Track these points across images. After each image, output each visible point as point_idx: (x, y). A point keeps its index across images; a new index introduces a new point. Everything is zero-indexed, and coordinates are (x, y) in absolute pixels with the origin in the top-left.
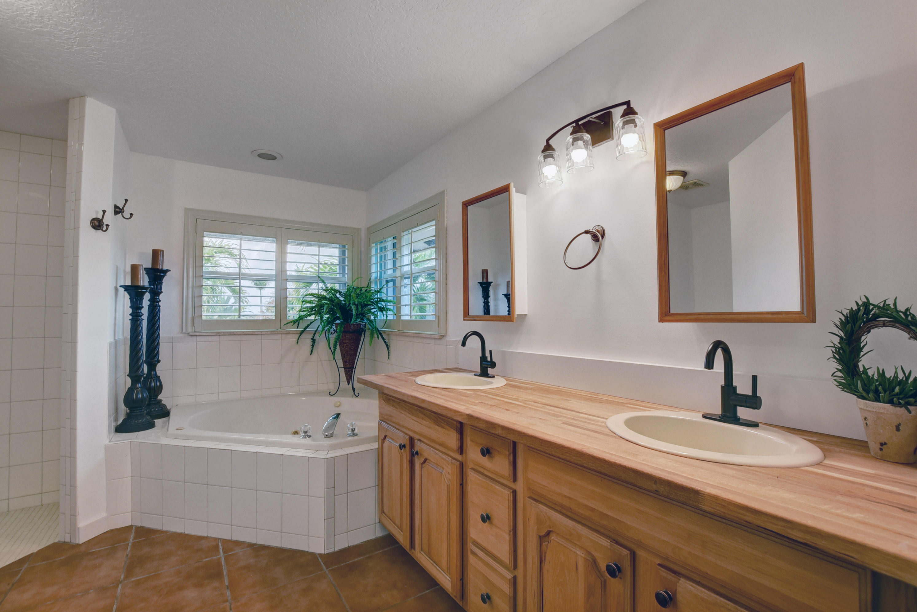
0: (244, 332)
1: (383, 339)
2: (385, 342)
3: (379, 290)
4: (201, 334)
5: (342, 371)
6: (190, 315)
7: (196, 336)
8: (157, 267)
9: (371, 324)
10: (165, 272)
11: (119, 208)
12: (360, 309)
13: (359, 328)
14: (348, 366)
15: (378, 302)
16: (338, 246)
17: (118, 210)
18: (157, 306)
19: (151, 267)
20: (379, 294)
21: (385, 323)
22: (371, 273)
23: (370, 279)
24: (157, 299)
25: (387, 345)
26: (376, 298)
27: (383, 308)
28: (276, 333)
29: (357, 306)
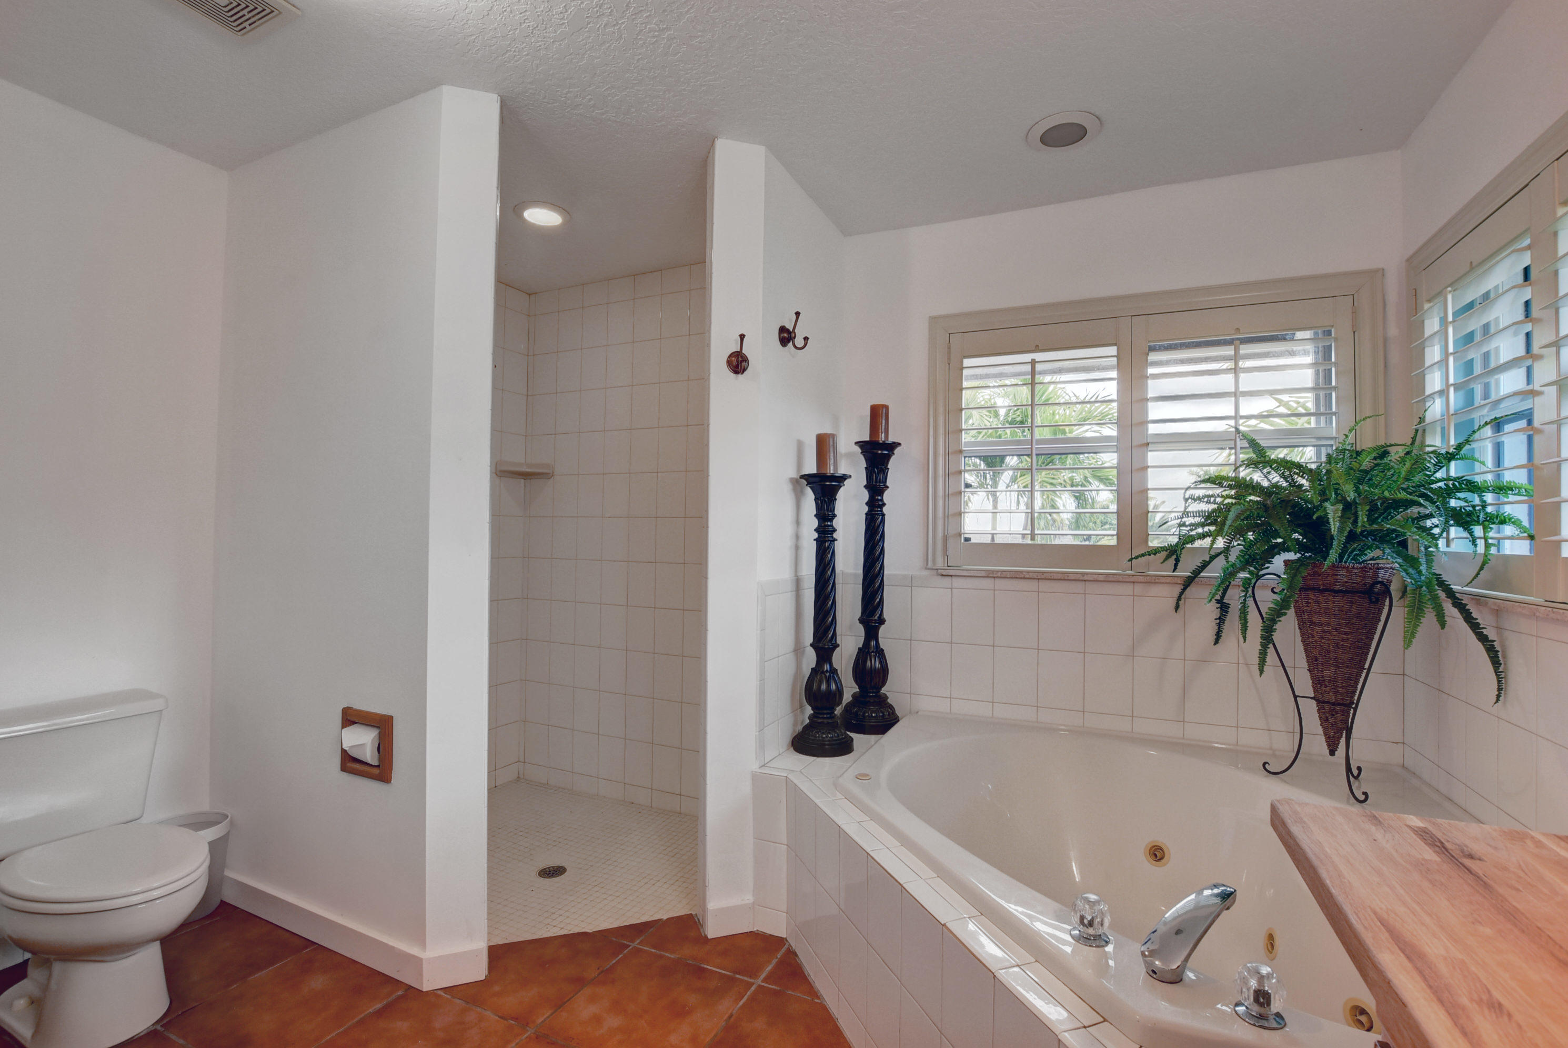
0: (1043, 573)
1: (1474, 626)
2: (1483, 638)
3: (1451, 450)
4: (958, 573)
5: (1310, 709)
6: (940, 535)
7: (951, 576)
8: (877, 440)
9: (1411, 570)
10: (892, 447)
11: (788, 331)
12: (1363, 518)
13: (1369, 581)
14: (1331, 697)
15: (1449, 492)
16: (1307, 334)
17: (785, 335)
18: (878, 514)
19: (868, 439)
20: (1453, 464)
21: (1482, 568)
22: (1424, 401)
23: (1422, 420)
24: (879, 500)
25: (1491, 650)
26: (1440, 480)
27: (1469, 514)
28: (1120, 578)
29: (1349, 508)
